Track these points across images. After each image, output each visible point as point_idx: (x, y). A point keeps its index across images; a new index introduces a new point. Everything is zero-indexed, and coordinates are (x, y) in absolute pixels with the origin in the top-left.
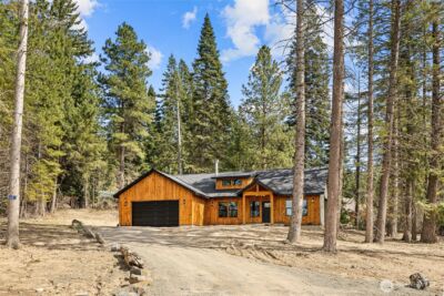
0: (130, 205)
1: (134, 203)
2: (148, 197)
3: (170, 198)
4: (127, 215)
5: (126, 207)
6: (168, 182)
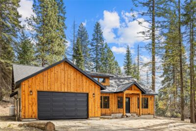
0: (35, 95)
3: (80, 90)
4: (32, 106)
5: (30, 97)
6: (78, 75)
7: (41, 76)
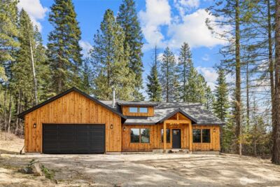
0: (39, 128)
1: (45, 126)
2: (64, 119)
3: (93, 121)
4: (36, 140)
5: (34, 130)
6: (91, 105)
7: (47, 108)
